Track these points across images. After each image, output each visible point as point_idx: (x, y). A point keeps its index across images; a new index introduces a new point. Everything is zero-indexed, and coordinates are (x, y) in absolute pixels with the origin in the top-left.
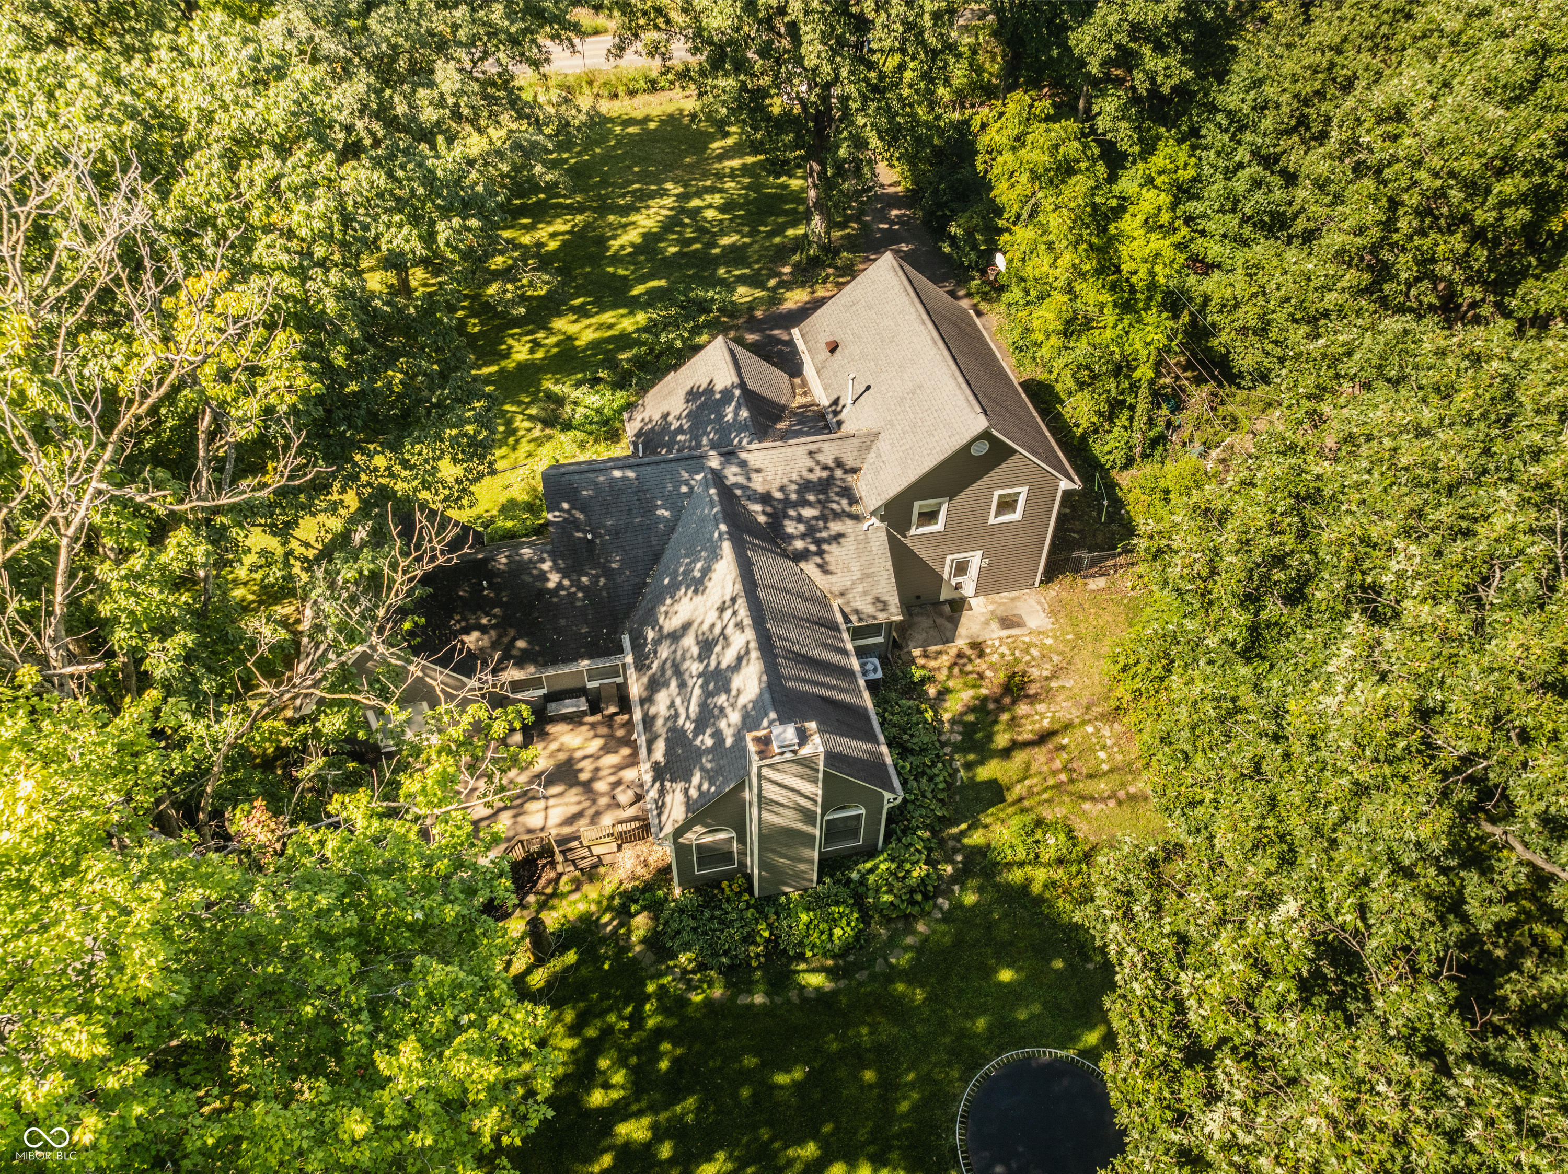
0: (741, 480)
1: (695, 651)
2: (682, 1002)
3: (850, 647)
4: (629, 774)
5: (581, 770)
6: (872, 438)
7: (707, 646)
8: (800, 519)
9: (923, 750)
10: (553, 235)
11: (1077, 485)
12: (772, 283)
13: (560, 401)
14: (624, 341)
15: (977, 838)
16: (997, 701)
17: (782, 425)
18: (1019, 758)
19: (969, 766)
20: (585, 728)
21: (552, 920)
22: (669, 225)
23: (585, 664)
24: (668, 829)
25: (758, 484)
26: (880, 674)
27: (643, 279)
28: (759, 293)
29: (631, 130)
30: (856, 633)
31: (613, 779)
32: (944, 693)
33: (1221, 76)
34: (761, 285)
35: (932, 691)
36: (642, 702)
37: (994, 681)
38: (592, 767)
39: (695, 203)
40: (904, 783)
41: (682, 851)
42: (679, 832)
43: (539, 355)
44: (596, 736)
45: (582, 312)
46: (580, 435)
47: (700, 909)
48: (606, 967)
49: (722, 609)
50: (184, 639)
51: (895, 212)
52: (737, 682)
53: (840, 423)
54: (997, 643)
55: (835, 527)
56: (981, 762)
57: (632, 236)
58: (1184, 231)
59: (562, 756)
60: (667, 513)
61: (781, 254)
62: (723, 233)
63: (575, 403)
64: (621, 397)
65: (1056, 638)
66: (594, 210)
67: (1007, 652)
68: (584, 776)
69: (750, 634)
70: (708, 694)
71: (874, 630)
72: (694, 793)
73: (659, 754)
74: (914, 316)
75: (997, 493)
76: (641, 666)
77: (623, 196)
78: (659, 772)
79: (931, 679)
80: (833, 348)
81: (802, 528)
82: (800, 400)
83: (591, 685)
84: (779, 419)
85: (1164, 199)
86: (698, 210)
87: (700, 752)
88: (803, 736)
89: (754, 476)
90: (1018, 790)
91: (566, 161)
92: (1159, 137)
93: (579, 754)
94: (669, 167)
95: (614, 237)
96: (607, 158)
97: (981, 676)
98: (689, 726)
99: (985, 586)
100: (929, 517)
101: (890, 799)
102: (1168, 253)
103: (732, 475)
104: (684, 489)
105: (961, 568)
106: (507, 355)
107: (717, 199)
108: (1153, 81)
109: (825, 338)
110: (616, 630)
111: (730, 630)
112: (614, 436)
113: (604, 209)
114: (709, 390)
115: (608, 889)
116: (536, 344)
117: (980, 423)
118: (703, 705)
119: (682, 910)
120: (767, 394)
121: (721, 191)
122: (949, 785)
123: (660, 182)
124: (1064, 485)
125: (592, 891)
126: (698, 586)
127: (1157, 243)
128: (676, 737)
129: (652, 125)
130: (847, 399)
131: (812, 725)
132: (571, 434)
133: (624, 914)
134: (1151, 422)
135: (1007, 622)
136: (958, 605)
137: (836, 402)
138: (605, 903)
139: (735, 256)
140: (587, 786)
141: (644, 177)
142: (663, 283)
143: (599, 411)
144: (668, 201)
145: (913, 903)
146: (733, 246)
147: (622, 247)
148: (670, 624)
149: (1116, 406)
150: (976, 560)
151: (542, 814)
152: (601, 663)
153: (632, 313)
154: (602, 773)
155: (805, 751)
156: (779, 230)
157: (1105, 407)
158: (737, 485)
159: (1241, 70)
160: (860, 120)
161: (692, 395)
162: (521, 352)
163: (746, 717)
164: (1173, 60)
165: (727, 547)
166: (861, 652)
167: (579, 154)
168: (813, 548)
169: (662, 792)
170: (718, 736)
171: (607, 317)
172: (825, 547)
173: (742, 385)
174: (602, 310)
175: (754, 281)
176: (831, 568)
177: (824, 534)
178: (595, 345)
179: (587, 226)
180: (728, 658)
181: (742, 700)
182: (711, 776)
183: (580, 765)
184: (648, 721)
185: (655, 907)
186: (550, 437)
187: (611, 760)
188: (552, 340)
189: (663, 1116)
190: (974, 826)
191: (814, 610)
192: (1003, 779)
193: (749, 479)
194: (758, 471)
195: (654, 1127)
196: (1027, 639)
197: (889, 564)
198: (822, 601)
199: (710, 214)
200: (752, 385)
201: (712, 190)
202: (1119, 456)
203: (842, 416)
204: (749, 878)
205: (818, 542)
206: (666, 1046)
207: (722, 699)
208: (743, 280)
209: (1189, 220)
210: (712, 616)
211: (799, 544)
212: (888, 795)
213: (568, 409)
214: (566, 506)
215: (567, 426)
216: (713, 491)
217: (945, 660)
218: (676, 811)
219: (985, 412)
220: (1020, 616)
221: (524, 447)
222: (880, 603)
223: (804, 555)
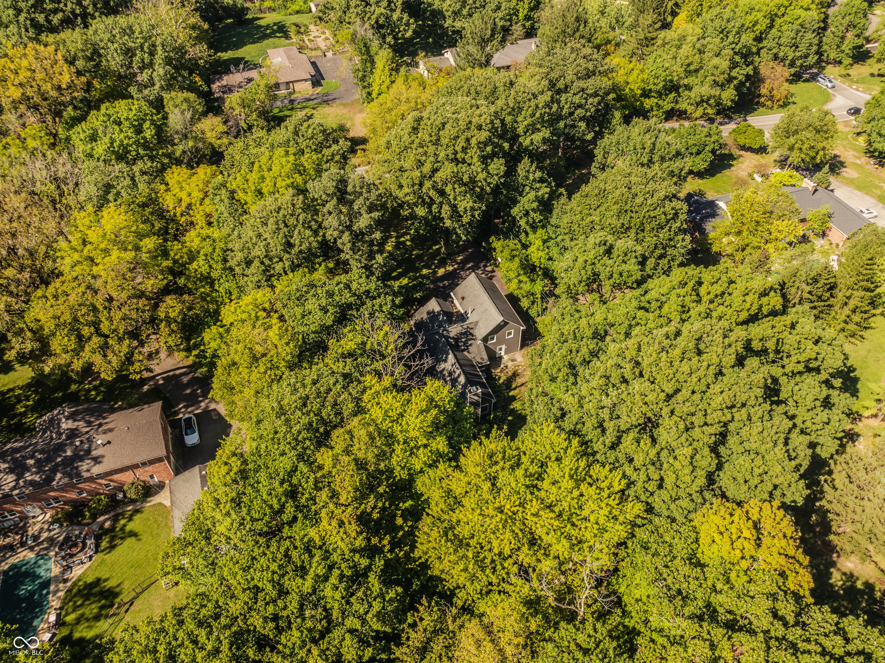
1: (448, 375)
3: (479, 370)
6: (476, 321)
7: (450, 374)
8: (462, 342)
9: (498, 391)
11: (525, 327)
15: (511, 407)
16: (512, 378)
17: (454, 319)
18: (518, 390)
19: (507, 393)
25: (452, 335)
26: (486, 376)
30: (480, 367)
32: (500, 378)
34: (429, 268)
35: (497, 378)
37: (510, 373)
39: (402, 239)
40: (496, 397)
49: (452, 365)
52: (459, 380)
53: (468, 318)
54: (511, 365)
55: (470, 342)
56: (510, 392)
60: (433, 345)
61: (433, 256)
62: (413, 250)
65: (524, 363)
67: (513, 367)
69: (460, 370)
70: (453, 383)
71: (483, 366)
74: (482, 291)
75: (507, 332)
79: (496, 375)
80: (463, 298)
81: (463, 344)
82: (456, 311)
84: (452, 317)
86: (404, 242)
88: (477, 389)
90: (519, 396)
97: (507, 373)
99: (506, 353)
100: (492, 339)
101: (493, 401)
103: (445, 334)
105: (501, 349)
107: (408, 237)
109: (460, 296)
111: (455, 370)
114: (434, 312)
117: (502, 319)
120: (448, 310)
122: (504, 397)
124: (522, 328)
126: (445, 361)
127: (540, 253)
130: (469, 312)
131: (478, 387)
135: (513, 360)
136: (501, 358)
137: (466, 312)
146: (418, 254)
148: (440, 370)
149: (533, 303)
150: (504, 347)
155: (478, 392)
156: (431, 248)
157: (530, 303)
158: (447, 336)
159: (555, 212)
161: (428, 313)
163: (463, 386)
165: (450, 352)
166: (482, 371)
168: (466, 348)
173: (442, 310)
175: (428, 267)
176: (470, 352)
177: (468, 345)
180: (456, 375)
181: (462, 383)
190: (510, 405)
191: (470, 363)
192: (515, 394)
193: (449, 334)
194: (451, 332)
196: (517, 364)
197: (484, 350)
198: (471, 361)
199: (408, 243)
200: (444, 309)
201: (406, 234)
202: (536, 314)
203: (468, 316)
207: (457, 384)
210: (450, 367)
211: (463, 347)
216: (444, 339)
217: (499, 370)
219: (503, 317)
220: (516, 358)
222: (482, 359)
223: (464, 350)
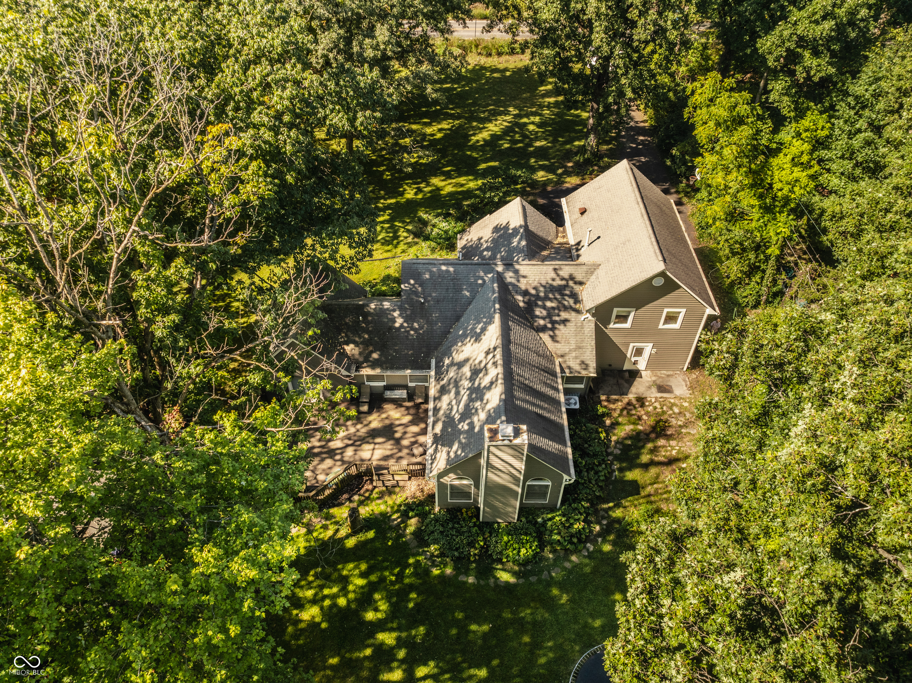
0: (513, 281)
1: (468, 374)
2: (427, 572)
3: (561, 387)
4: (422, 439)
5: (396, 432)
6: (596, 266)
7: (476, 372)
8: (544, 307)
9: (595, 455)
10: (440, 130)
11: (717, 312)
12: (560, 171)
13: (425, 223)
14: (468, 194)
15: (618, 513)
16: (648, 435)
17: (545, 253)
18: (653, 471)
19: (621, 470)
20: (403, 409)
21: (364, 512)
22: (507, 131)
23: (408, 372)
24: (435, 472)
25: (523, 285)
26: (577, 406)
27: (486, 161)
28: (551, 176)
29: (495, 75)
30: (568, 380)
31: (413, 440)
32: (615, 424)
33: (855, 74)
34: (553, 171)
35: (608, 422)
36: (435, 399)
37: (648, 421)
38: (403, 431)
39: (525, 120)
40: (578, 472)
41: (442, 486)
42: (441, 475)
43: (420, 196)
44: (408, 414)
45: (448, 176)
46: (433, 244)
47: (447, 522)
48: (390, 544)
49: (487, 353)
50: (174, 317)
51: (641, 138)
52: (487, 396)
53: (578, 256)
54: (653, 400)
55: (564, 315)
56: (630, 469)
57: (485, 135)
58: (817, 168)
59: (387, 422)
60: (468, 294)
61: (568, 155)
62: (537, 139)
63: (434, 226)
64: (460, 225)
65: (690, 403)
66: (466, 118)
67: (659, 407)
68: (397, 435)
69: (500, 369)
70: (471, 400)
71: (579, 380)
72: (452, 455)
73: (438, 429)
74: (633, 198)
75: (666, 310)
76: (438, 379)
77: (484, 112)
78: (437, 440)
79: (608, 415)
80: (583, 212)
81: (544, 313)
82: (560, 240)
83: (411, 384)
84: (544, 249)
85: (806, 147)
86: (525, 124)
87: (460, 432)
88: (517, 433)
89: (522, 280)
90: (649, 489)
91: (455, 89)
92: (808, 109)
93: (397, 422)
94: (514, 98)
95: (474, 135)
96: (479, 90)
97: (640, 418)
98: (457, 417)
99: (652, 364)
100: (623, 318)
101: (568, 479)
102: (804, 181)
103: (509, 277)
104: (480, 282)
105: (639, 352)
106: (402, 194)
107: (537, 119)
108: (808, 73)
109: (579, 206)
110: (428, 356)
111: (489, 366)
112: (452, 247)
113: (472, 118)
114: (506, 227)
115: (398, 502)
116: (419, 190)
117: (660, 267)
118: (467, 406)
119: (436, 520)
120: (540, 234)
121: (540, 115)
122: (607, 479)
123: (506, 106)
124: (709, 311)
125: (390, 500)
126: (478, 338)
127: (798, 173)
128: (449, 422)
129: (508, 74)
130: (585, 243)
131: (524, 427)
132: (428, 243)
133: (405, 516)
134: (774, 282)
135: (662, 389)
136: (634, 374)
137: (578, 243)
138: (396, 508)
139: (541, 153)
140: (398, 441)
141: (497, 103)
142: (496, 164)
143: (446, 232)
144: (508, 118)
145: (571, 543)
146: (541, 147)
147: (478, 141)
148: (459, 357)
149: (753, 269)
150: (648, 349)
151: (371, 452)
152: (418, 373)
153: (476, 179)
154: (408, 435)
155: (517, 441)
156: (570, 141)
157: (746, 269)
158: (511, 283)
159: (868, 71)
160: (623, 81)
161: (496, 229)
162: (410, 194)
163: (489, 416)
164: (824, 60)
165: (497, 317)
166: (567, 392)
167: (464, 86)
168: (549, 326)
169: (436, 451)
170: (472, 425)
171: (462, 180)
172: (557, 326)
173: (526, 227)
174: (460, 176)
175: (550, 169)
176: (558, 339)
177: (557, 318)
178: (451, 195)
179: (460, 126)
180: (486, 381)
181: (489, 407)
182: (463, 447)
183: (397, 429)
184: (436, 410)
185: (423, 516)
186: (416, 243)
187: (415, 429)
188: (429, 189)
189: (404, 635)
190: (618, 505)
191: (544, 362)
192: (641, 482)
193: (518, 281)
194: (524, 277)
195: (398, 639)
196: (672, 401)
197: (593, 343)
198: (550, 358)
199: (531, 127)
200: (532, 228)
201: (535, 114)
202: (751, 300)
203: (581, 252)
204: (478, 509)
205: (553, 322)
206: (413, 595)
207: (478, 404)
208: (543, 168)
209: (820, 161)
210: (481, 356)
211: (542, 322)
212: (566, 477)
213: (429, 228)
214: (412, 282)
215: (427, 238)
216: (495, 285)
217: (620, 405)
218: (441, 463)
219: (665, 260)
220: (671, 387)
221: (402, 247)
222: (584, 365)
223: (543, 329)
